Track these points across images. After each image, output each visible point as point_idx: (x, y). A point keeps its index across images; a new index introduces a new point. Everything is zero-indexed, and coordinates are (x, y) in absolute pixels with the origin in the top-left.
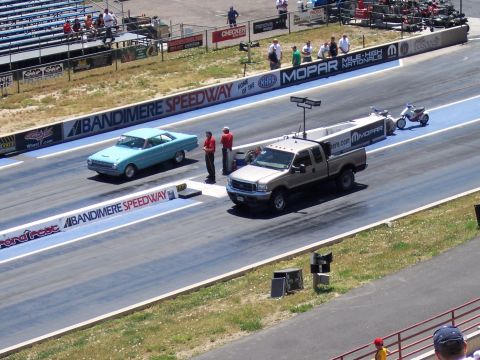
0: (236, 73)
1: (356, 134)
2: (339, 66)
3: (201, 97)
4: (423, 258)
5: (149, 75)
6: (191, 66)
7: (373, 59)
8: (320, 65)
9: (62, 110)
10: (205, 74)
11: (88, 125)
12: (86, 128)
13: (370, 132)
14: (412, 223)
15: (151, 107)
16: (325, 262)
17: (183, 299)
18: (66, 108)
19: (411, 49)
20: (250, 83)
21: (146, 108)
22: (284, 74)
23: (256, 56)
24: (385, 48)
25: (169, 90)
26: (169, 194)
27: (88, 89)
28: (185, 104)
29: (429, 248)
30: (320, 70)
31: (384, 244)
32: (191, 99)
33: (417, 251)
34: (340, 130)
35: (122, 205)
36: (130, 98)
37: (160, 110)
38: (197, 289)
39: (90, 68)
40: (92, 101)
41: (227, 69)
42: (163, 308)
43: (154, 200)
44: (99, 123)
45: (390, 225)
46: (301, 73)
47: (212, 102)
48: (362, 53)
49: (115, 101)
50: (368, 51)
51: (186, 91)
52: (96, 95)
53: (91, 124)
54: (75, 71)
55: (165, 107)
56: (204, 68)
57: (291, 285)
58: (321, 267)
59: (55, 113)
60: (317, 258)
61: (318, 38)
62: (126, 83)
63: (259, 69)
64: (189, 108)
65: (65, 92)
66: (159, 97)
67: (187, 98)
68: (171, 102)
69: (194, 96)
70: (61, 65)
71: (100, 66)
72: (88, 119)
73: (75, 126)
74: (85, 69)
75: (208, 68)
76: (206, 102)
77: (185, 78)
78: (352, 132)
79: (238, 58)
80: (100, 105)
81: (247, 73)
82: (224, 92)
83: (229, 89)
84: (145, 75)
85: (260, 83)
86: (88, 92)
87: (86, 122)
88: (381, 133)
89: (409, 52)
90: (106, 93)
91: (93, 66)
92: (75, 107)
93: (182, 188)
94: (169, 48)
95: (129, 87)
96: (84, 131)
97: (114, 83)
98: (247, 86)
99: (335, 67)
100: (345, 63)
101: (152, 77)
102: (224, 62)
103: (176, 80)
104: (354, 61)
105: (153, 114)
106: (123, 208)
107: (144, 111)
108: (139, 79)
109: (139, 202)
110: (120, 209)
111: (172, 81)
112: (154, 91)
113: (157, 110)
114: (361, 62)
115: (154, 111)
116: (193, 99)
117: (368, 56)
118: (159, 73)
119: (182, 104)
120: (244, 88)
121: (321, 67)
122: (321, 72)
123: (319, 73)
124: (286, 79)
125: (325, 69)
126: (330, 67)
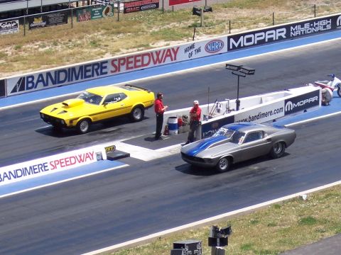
0: (187, 36)
1: (290, 103)
2: (288, 36)
4: (327, 234)
5: (102, 35)
6: (145, 28)
7: (322, 29)
8: (268, 33)
9: (11, 65)
10: (157, 37)
11: (32, 82)
12: (30, 85)
13: (304, 102)
14: (327, 197)
15: (96, 67)
16: (223, 236)
18: (15, 64)
20: (196, 47)
21: (91, 68)
22: (232, 40)
23: (210, 20)
25: (118, 51)
26: (98, 155)
27: (40, 46)
28: (130, 65)
29: (335, 225)
30: (267, 37)
31: (294, 218)
32: (136, 61)
33: (321, 227)
35: (48, 164)
36: (79, 57)
37: (104, 71)
39: (45, 26)
40: (42, 59)
41: (180, 32)
43: (81, 161)
44: (43, 81)
45: (304, 198)
46: (249, 40)
48: (311, 22)
49: (64, 59)
50: (317, 21)
51: (135, 52)
52: (47, 53)
53: (35, 81)
54: (30, 28)
55: (110, 68)
56: (156, 30)
58: (218, 240)
59: (3, 69)
61: (272, 5)
62: (79, 42)
63: (209, 34)
64: (135, 69)
65: (18, 48)
66: (108, 57)
68: (116, 63)
69: (140, 58)
70: (17, 22)
71: (56, 24)
72: (32, 77)
73: (19, 83)
74: (41, 26)
75: (160, 31)
76: (152, 64)
77: (136, 39)
78: (286, 101)
79: (191, 22)
80: (49, 63)
81: (197, 37)
82: (170, 55)
83: (176, 53)
84: (98, 35)
85: (206, 48)
86: (41, 50)
87: (30, 79)
88: (316, 103)
90: (57, 51)
91: (48, 24)
92: (24, 63)
94: (125, 9)
95: (81, 46)
96: (28, 88)
97: (67, 41)
98: (193, 50)
99: (283, 35)
100: (293, 32)
101: (105, 37)
102: (177, 25)
103: (127, 41)
104: (303, 30)
105: (98, 75)
106: (49, 167)
107: (89, 71)
108: (92, 38)
109: (66, 162)
110: (46, 168)
111: (122, 42)
112: (104, 51)
113: (101, 70)
114: (309, 31)
115: (99, 71)
116: (139, 61)
117: (317, 26)
118: (113, 33)
119: (127, 65)
120: (190, 52)
121: (269, 35)
122: (269, 39)
123: (266, 40)
124: (233, 44)
125: (273, 36)
126: (278, 35)
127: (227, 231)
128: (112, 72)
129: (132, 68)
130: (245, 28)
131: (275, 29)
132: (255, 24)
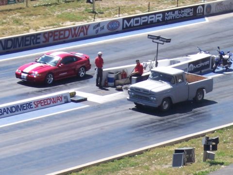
0: (86, 19)
1: (191, 65)
2: (163, 18)
3: (67, 33)
6: (50, 12)
7: (186, 15)
8: (150, 16)
13: (201, 65)
15: (33, 38)
16: (214, 144)
17: (103, 166)
19: (213, 10)
20: (101, 26)
21: (29, 38)
24: (195, 8)
25: (39, 28)
26: (65, 98)
28: (56, 38)
30: (150, 20)
34: (179, 62)
35: (33, 104)
36: (11, 31)
37: (38, 41)
38: (113, 160)
41: (78, 15)
42: (92, 171)
43: (54, 102)
46: (137, 22)
47: (74, 38)
48: (179, 10)
50: (183, 9)
51: (51, 29)
55: (42, 39)
56: (60, 13)
57: (188, 159)
58: (211, 146)
60: (208, 140)
62: (4, 21)
63: (102, 17)
64: (59, 41)
67: (58, 33)
68: (47, 35)
69: (62, 32)
75: (63, 14)
76: (70, 38)
77: (48, 20)
79: (83, 9)
82: (83, 31)
83: (87, 29)
84: (17, 15)
89: (211, 12)
93: (73, 95)
95: (8, 23)
98: (99, 28)
99: (160, 19)
100: (167, 17)
101: (23, 18)
102: (73, 11)
103: (42, 21)
104: (174, 15)
105: (34, 44)
106: (34, 106)
107: (28, 40)
108: (13, 18)
109: (45, 102)
110: (31, 107)
111: (38, 22)
112: (27, 27)
113: (36, 41)
114: (178, 16)
115: (35, 41)
116: (62, 34)
117: (183, 13)
118: (27, 15)
119: (54, 38)
120: (97, 29)
121: (150, 18)
122: (150, 21)
123: (149, 22)
124: (126, 25)
125: (153, 19)
126: (157, 18)
127: (217, 141)
128: (44, 42)
129: (57, 40)
130: (126, 14)
131: (155, 14)
132: (132, 11)
